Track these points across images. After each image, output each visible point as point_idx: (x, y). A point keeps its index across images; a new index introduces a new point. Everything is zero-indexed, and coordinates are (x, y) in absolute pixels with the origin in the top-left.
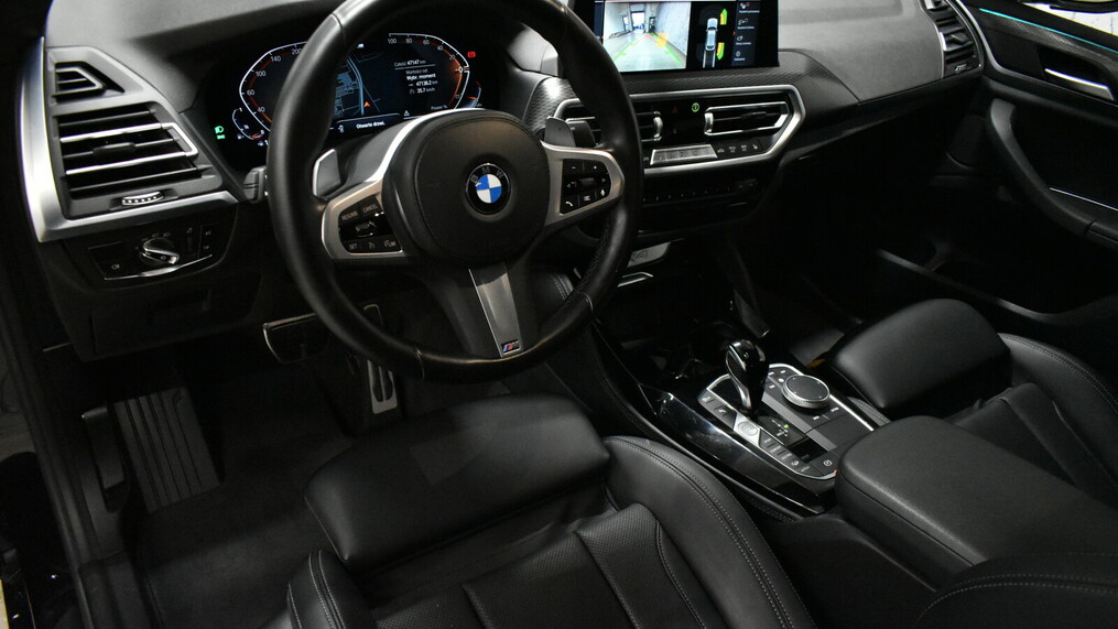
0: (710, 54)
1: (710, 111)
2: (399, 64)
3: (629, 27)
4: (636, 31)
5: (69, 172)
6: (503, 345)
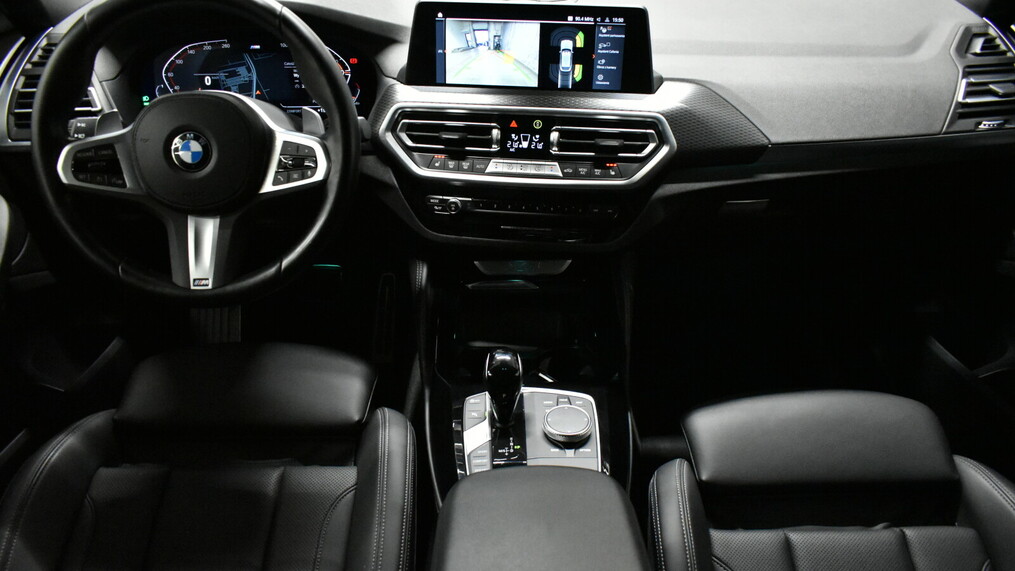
0: (565, 75)
1: (556, 130)
2: (289, 64)
3: (472, 43)
4: (480, 47)
5: (16, 111)
6: (195, 280)
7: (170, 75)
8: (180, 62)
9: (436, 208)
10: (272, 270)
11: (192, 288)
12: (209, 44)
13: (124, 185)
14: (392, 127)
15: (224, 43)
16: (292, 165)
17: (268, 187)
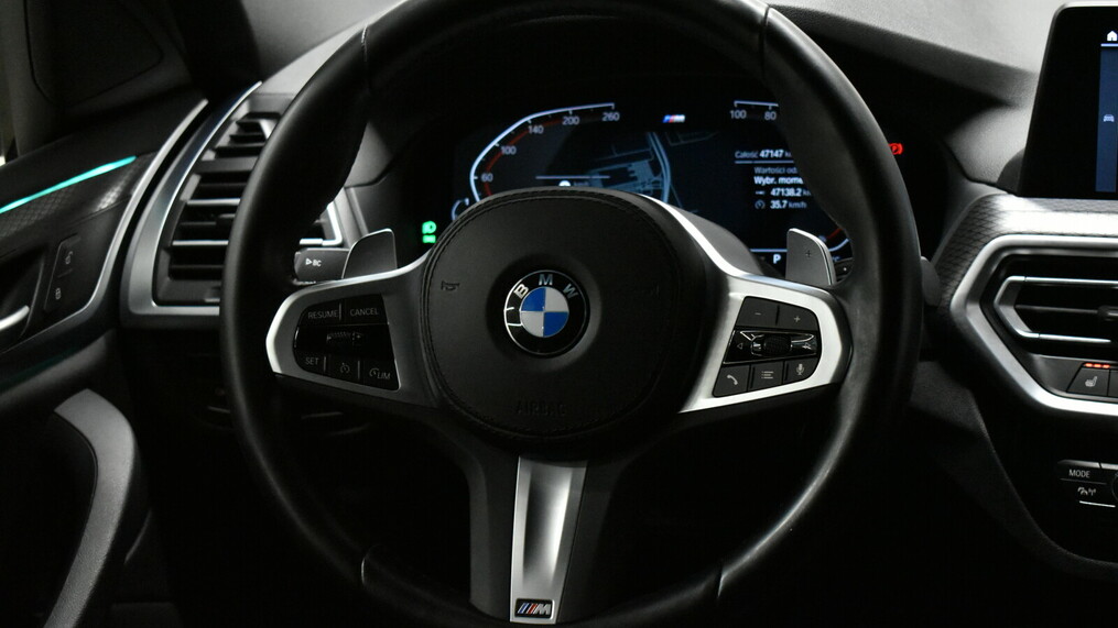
2: (745, 155)
5: (176, 243)
6: (520, 602)
7: (487, 177)
8: (510, 150)
9: (1082, 490)
10: (699, 590)
11: (513, 619)
12: (575, 113)
13: (393, 384)
14: (983, 293)
15: (608, 109)
16: (763, 351)
17: (703, 401)
